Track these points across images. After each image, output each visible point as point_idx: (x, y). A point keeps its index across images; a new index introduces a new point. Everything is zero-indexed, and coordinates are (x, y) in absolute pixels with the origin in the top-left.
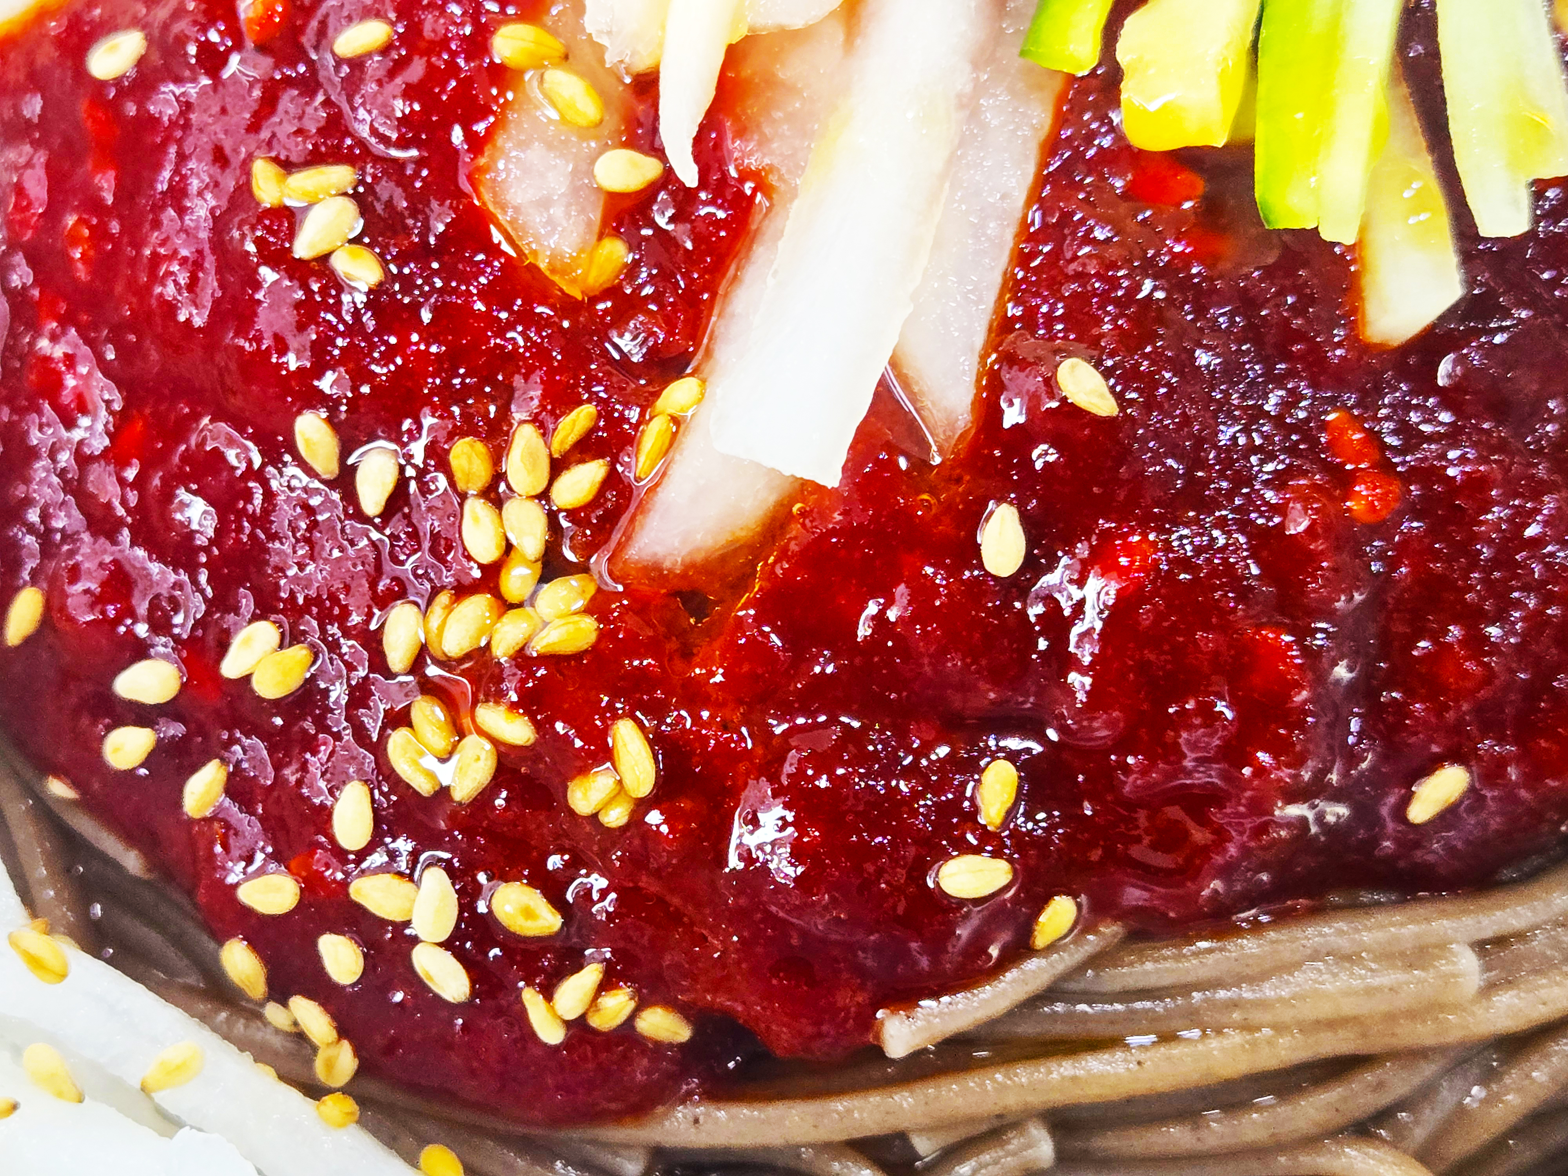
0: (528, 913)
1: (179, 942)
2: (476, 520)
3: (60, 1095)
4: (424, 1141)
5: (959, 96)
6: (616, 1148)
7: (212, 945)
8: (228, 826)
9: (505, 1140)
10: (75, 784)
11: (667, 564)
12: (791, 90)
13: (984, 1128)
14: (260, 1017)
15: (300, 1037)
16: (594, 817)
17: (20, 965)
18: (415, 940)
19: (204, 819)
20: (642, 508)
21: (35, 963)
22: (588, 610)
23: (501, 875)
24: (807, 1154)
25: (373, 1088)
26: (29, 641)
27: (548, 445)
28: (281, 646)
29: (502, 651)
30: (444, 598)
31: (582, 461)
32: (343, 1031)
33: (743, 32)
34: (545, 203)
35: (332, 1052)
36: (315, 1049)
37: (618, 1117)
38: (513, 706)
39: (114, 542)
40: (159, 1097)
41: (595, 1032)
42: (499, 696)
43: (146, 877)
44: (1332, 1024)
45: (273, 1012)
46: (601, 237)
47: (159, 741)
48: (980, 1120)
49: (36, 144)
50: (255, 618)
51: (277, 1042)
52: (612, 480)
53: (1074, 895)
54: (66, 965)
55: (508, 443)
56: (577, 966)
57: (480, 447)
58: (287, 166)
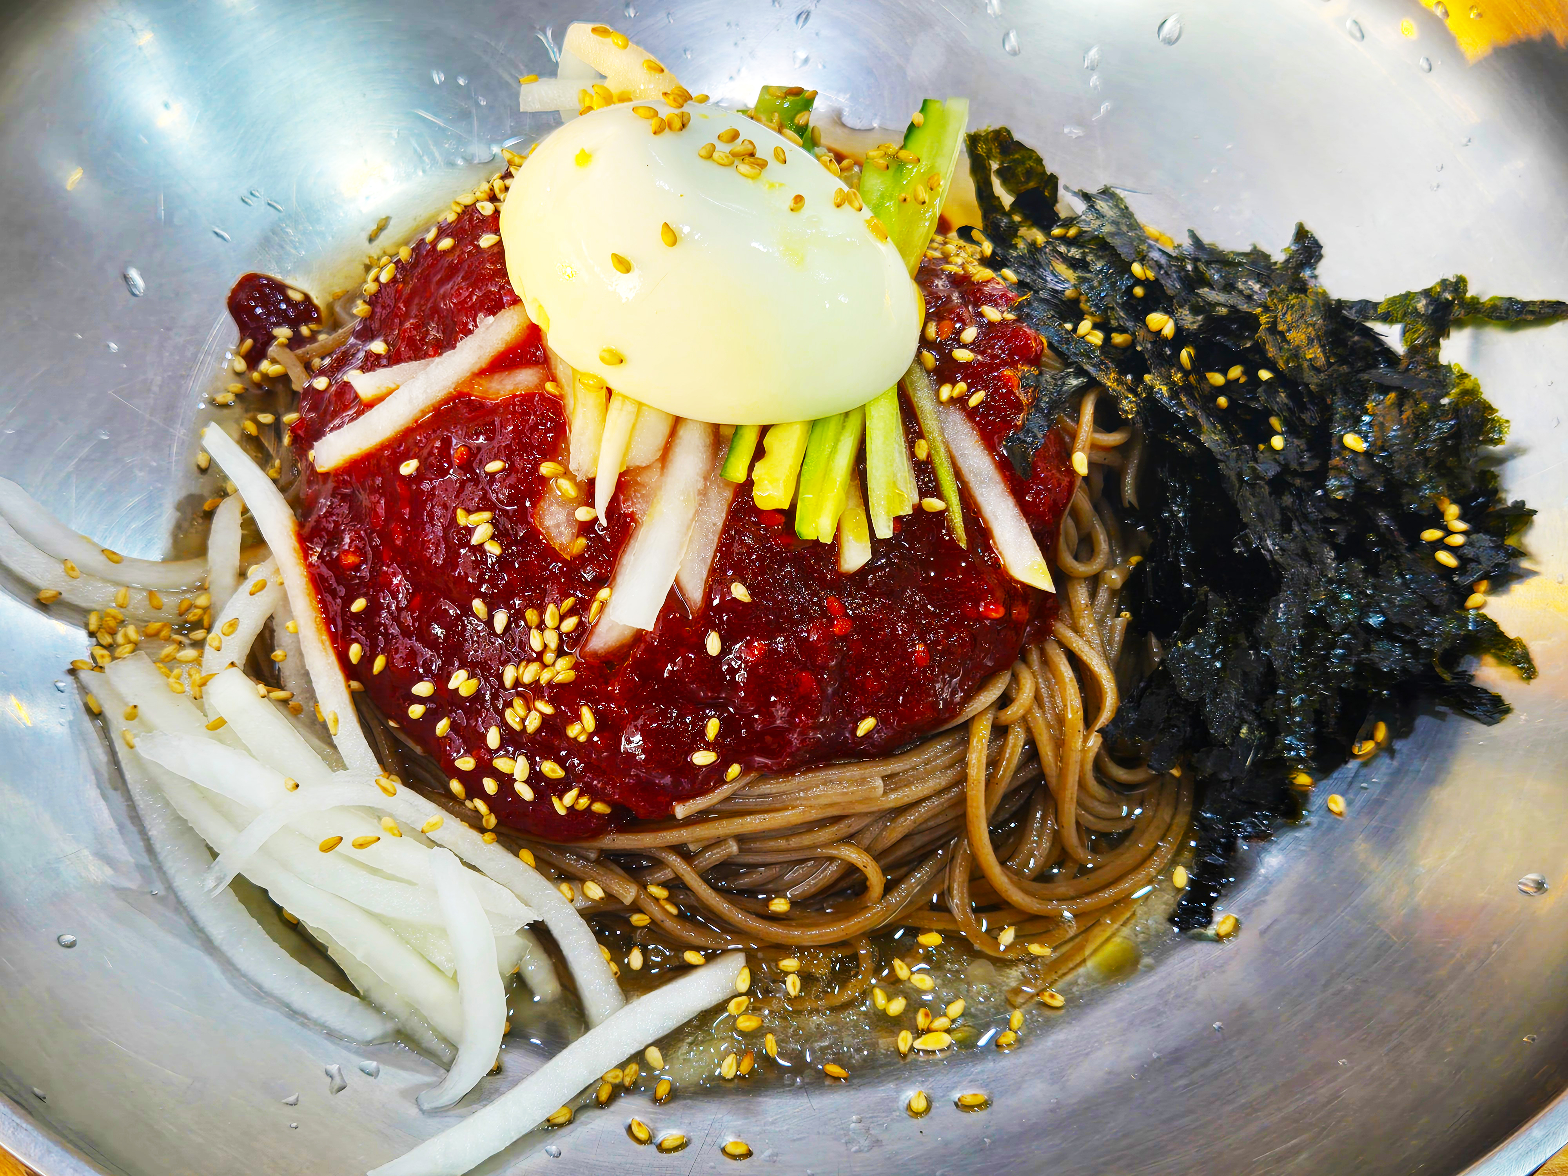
0: (553, 771)
1: (436, 777)
2: (534, 637)
3: (394, 835)
4: (521, 847)
5: (699, 490)
6: (587, 849)
7: (447, 779)
8: (451, 740)
9: (550, 847)
10: (397, 722)
11: (599, 652)
12: (643, 486)
13: (713, 841)
14: (464, 804)
15: (476, 811)
16: (575, 738)
17: (380, 791)
18: (515, 780)
19: (443, 737)
20: (591, 632)
21: (385, 789)
22: (572, 669)
23: (545, 758)
24: (653, 850)
25: (503, 830)
26: (381, 673)
27: (559, 610)
28: (468, 679)
29: (543, 681)
30: (524, 663)
31: (571, 616)
32: (492, 810)
33: (625, 469)
34: (558, 526)
35: (488, 817)
36: (483, 816)
37: (587, 839)
38: (547, 702)
39: (410, 640)
40: (429, 835)
41: (577, 811)
42: (542, 698)
43: (423, 755)
44: (831, 805)
45: (468, 803)
46: (577, 537)
47: (427, 709)
48: (711, 838)
49: (381, 495)
50: (459, 668)
51: (469, 813)
52: (581, 623)
53: (740, 764)
54: (395, 790)
55: (546, 610)
56: (571, 789)
57: (535, 612)
58: (469, 512)
